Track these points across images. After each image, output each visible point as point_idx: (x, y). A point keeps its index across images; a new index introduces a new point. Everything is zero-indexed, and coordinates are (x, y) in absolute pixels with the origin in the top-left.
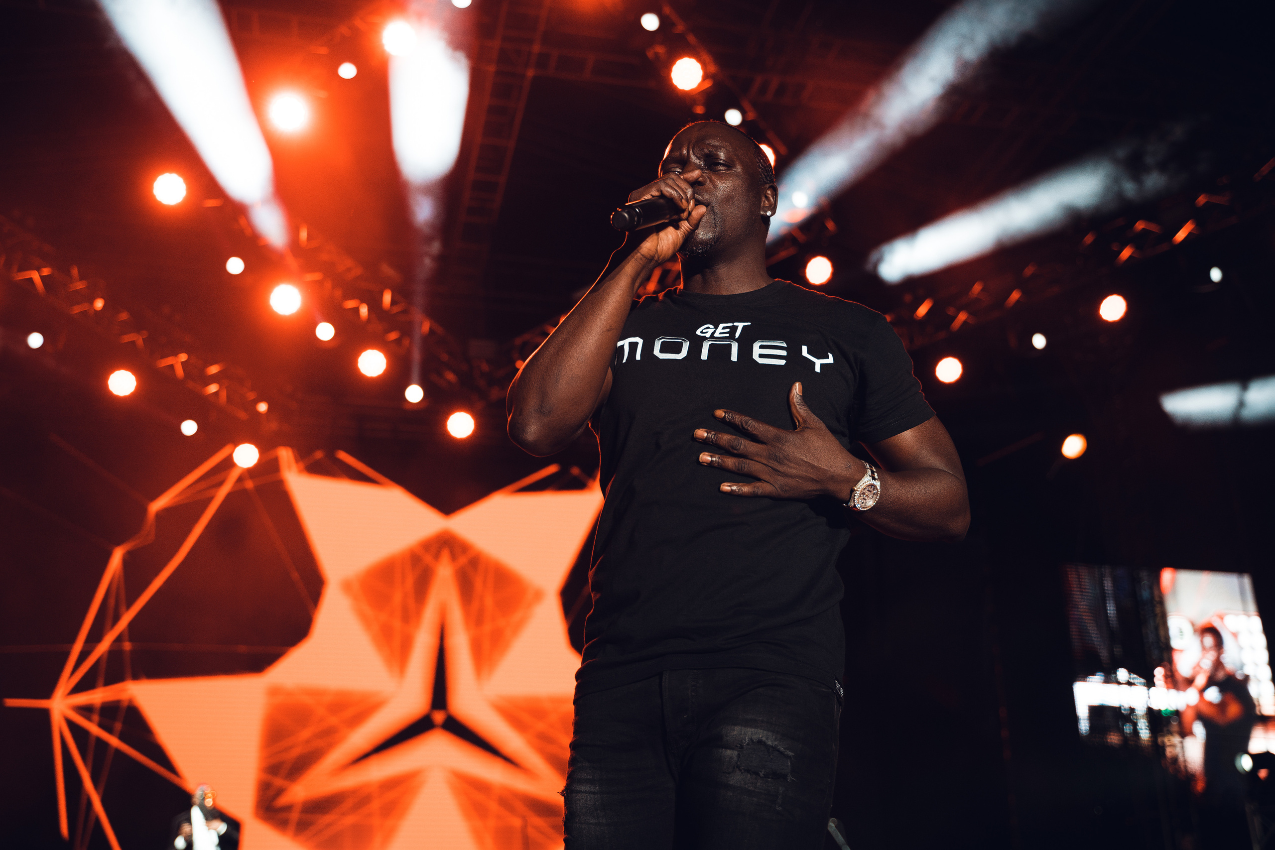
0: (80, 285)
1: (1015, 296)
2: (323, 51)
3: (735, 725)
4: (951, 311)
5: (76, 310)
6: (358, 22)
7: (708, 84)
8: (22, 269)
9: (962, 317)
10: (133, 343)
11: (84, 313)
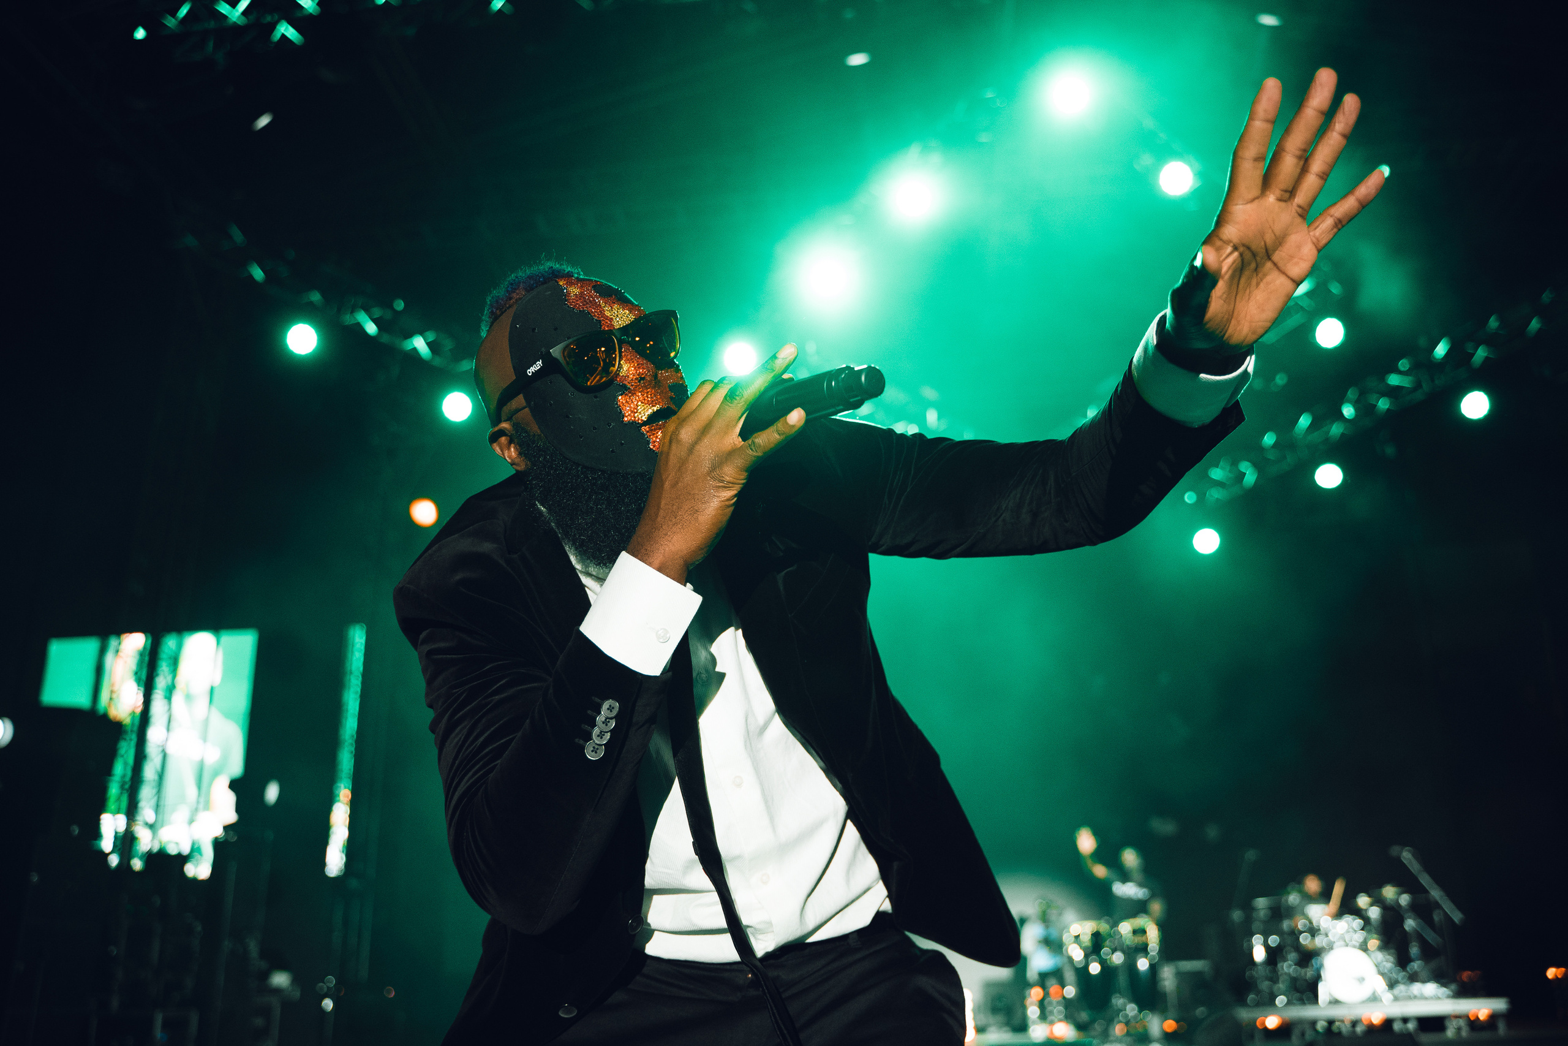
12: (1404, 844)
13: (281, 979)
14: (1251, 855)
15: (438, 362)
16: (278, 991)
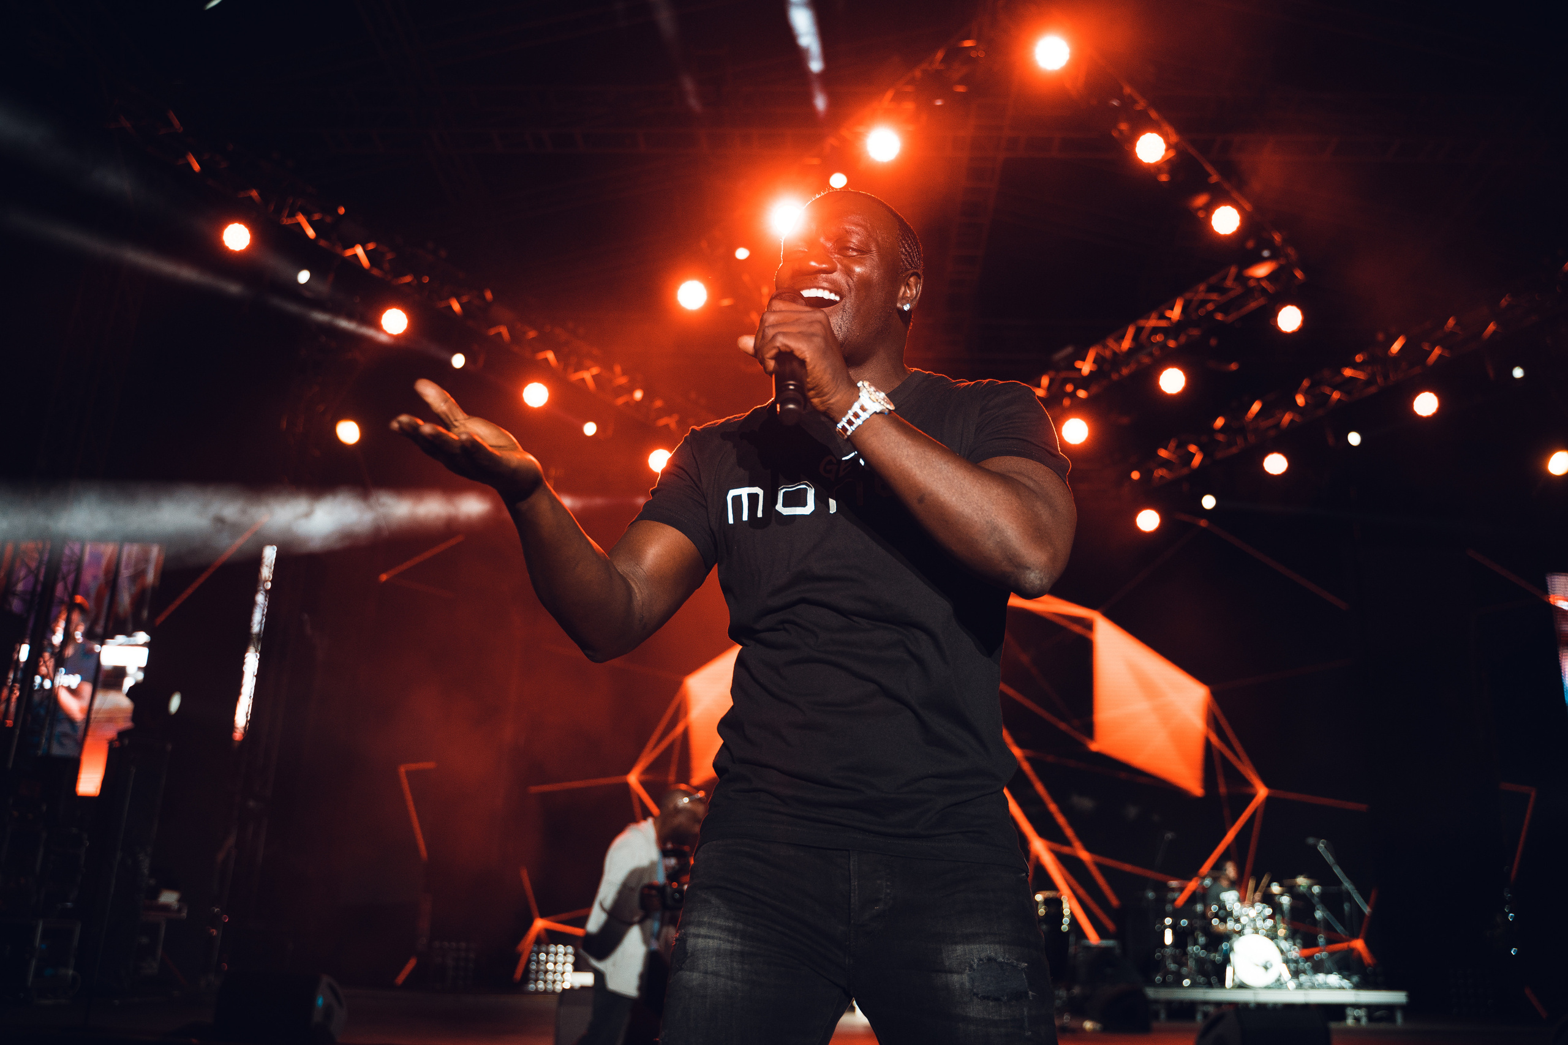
0: (623, 380)
1: (1492, 327)
2: (816, 161)
3: (956, 943)
4: (1426, 347)
5: (620, 401)
6: (844, 132)
7: (1172, 154)
8: (576, 370)
9: (1437, 351)
10: (667, 426)
11: (627, 404)
12: (1319, 837)
13: (169, 898)
14: (1169, 835)
15: (376, 272)
16: (166, 908)
